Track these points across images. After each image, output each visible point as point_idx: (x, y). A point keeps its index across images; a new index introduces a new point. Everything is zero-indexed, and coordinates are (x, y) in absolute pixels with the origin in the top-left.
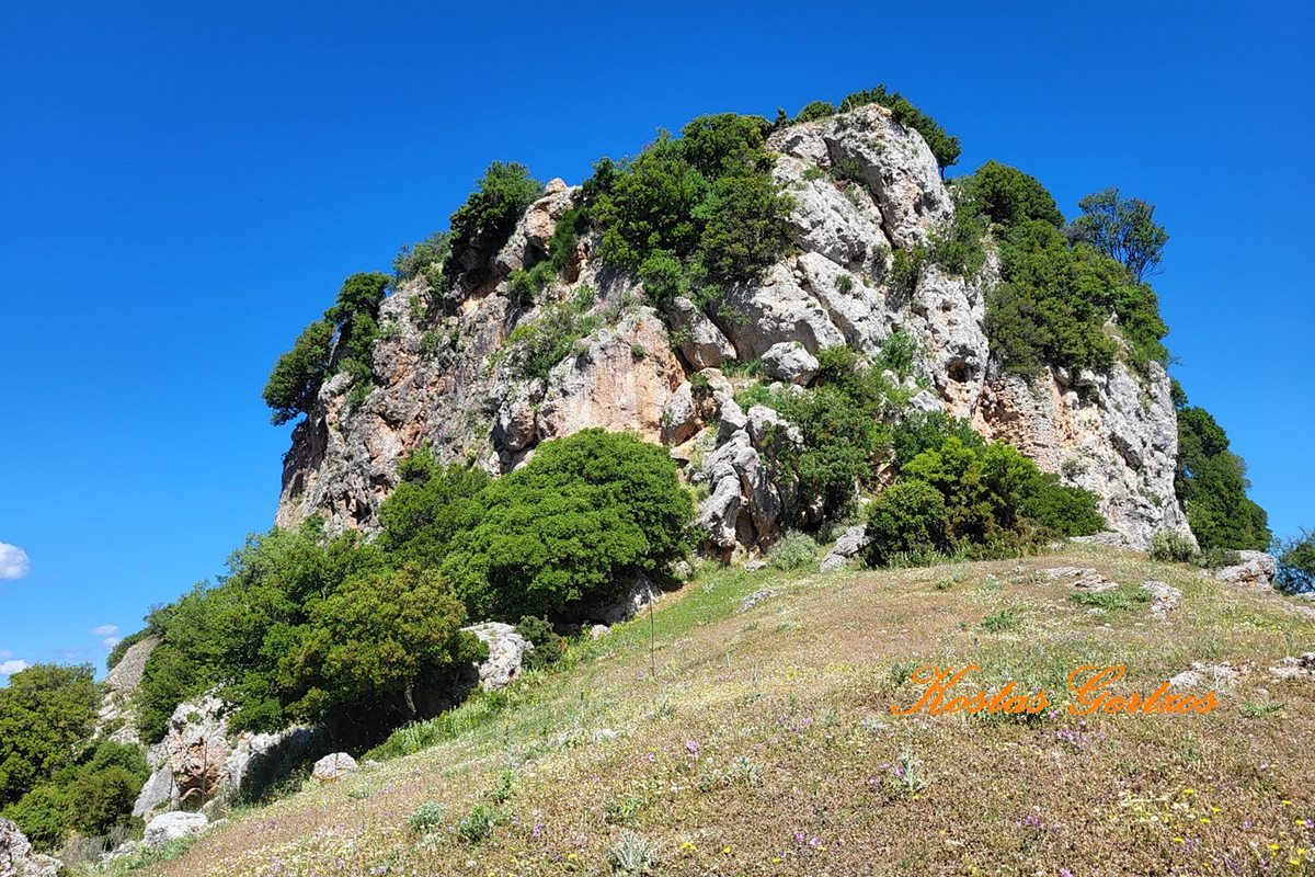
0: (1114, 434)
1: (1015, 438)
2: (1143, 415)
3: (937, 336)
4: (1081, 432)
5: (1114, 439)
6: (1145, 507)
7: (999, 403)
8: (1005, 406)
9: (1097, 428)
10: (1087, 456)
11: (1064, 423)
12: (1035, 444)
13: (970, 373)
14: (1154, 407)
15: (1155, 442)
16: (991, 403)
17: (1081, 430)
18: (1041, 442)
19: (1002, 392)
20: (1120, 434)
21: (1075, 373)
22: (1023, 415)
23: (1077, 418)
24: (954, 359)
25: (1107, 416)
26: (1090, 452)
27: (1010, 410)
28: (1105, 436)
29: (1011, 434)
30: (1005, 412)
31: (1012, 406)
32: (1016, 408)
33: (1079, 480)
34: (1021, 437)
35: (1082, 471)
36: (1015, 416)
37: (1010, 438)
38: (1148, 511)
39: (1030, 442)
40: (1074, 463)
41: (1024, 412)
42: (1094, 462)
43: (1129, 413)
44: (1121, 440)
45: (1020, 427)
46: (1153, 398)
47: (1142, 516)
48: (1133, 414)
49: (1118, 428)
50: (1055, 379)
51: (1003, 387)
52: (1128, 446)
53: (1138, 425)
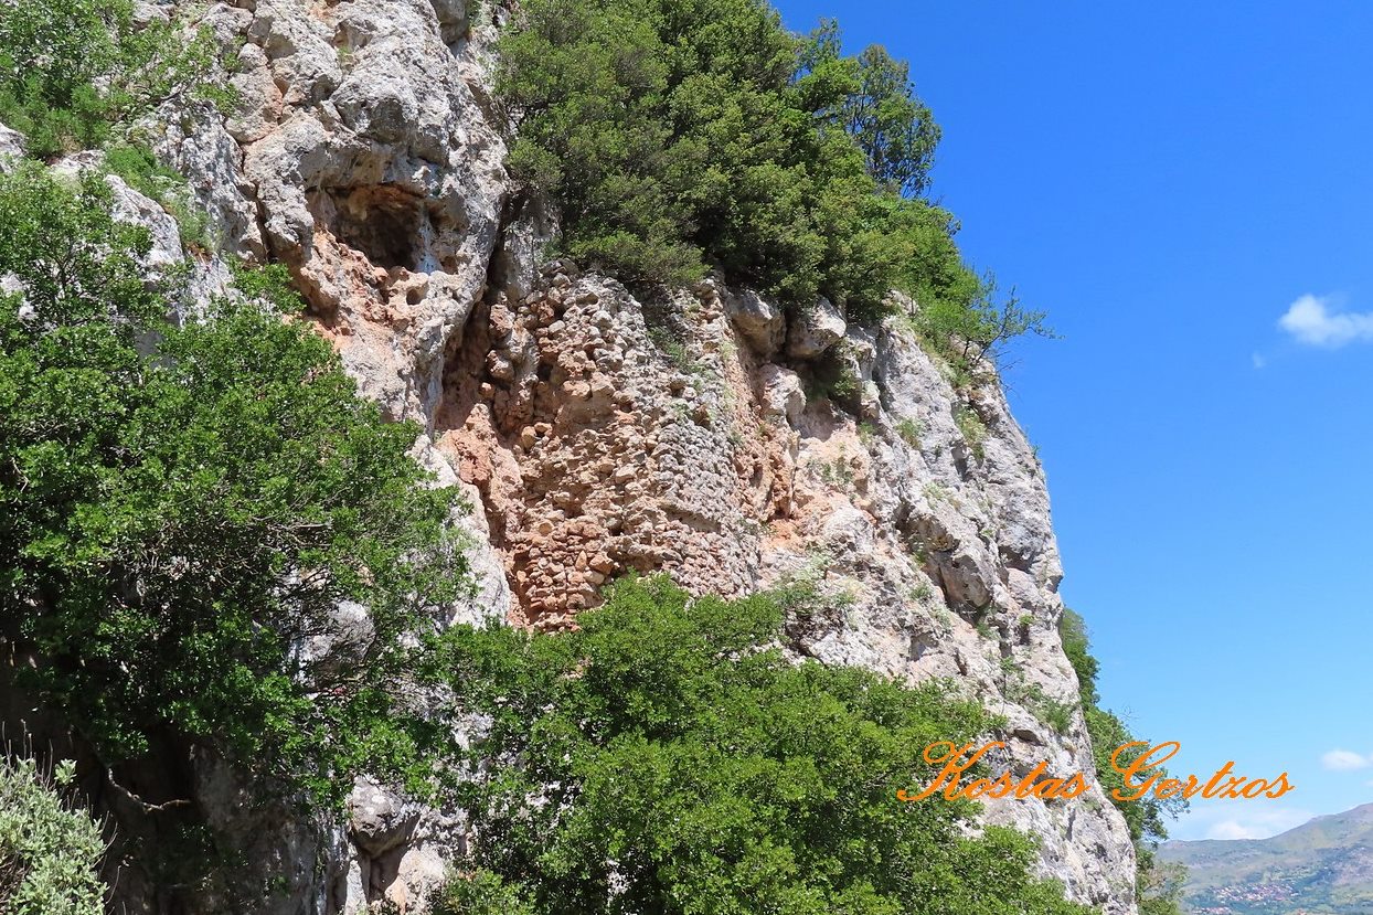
0: (906, 508)
1: (602, 492)
2: (972, 463)
3: (283, 66)
4: (818, 495)
5: (906, 523)
6: (1027, 737)
7: (548, 367)
8: (565, 374)
9: (861, 487)
10: (839, 569)
11: (765, 462)
12: (672, 512)
13: (426, 232)
14: (993, 446)
15: (1007, 541)
16: (518, 365)
17: (816, 491)
18: (693, 507)
19: (556, 326)
20: (922, 508)
21: (792, 311)
22: (627, 406)
23: (804, 455)
24: (353, 157)
25: (887, 454)
26: (851, 556)
27: (582, 388)
28: (885, 512)
29: (585, 477)
30: (566, 397)
31: (587, 374)
32: (602, 381)
33: (826, 648)
34: (621, 484)
35: (836, 620)
36: (600, 411)
37: (583, 490)
38: (1038, 753)
39: (653, 504)
40: (809, 592)
41: (631, 393)
42: (862, 590)
43: (938, 454)
44: (930, 525)
45: (619, 448)
46: (990, 421)
47: (1021, 771)
48: (947, 457)
49: (915, 491)
50: (734, 323)
51: (559, 312)
52: (947, 545)
53: (962, 493)
